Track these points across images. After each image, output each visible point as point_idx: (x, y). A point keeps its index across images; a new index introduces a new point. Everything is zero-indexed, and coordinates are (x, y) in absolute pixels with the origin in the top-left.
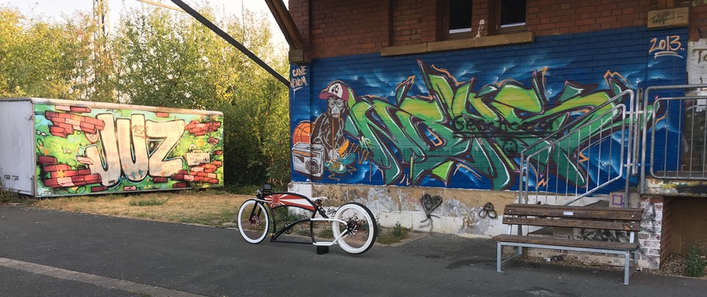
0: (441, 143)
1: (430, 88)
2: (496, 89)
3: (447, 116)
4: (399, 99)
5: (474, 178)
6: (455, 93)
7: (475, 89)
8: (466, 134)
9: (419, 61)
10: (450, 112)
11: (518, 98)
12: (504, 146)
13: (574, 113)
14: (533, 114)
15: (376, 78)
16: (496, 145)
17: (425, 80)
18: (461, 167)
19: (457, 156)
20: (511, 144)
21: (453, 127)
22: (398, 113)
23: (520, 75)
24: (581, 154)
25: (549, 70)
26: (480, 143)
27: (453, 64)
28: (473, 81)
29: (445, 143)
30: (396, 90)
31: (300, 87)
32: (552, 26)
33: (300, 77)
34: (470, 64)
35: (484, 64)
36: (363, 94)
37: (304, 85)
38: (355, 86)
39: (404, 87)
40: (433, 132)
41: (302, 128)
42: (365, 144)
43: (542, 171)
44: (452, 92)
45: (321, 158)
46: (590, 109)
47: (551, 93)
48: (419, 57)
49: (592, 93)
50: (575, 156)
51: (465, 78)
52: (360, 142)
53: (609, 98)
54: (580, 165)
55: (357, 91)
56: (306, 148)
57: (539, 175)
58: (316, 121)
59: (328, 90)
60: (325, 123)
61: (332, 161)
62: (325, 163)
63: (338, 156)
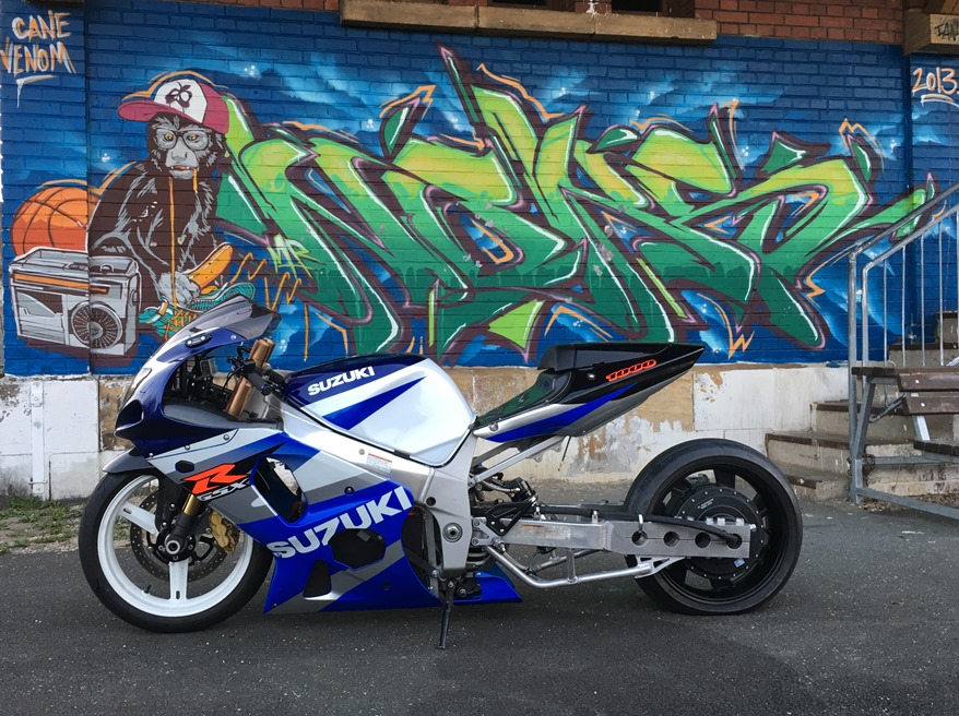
0: (509, 256)
1: (476, 119)
2: (635, 137)
3: (523, 190)
4: (391, 142)
5: (595, 339)
6: (540, 138)
7: (588, 131)
9: (443, 50)
10: (530, 182)
11: (684, 160)
13: (792, 198)
14: (714, 197)
15: (317, 78)
16: (641, 261)
17: (461, 97)
18: (561, 315)
19: (551, 289)
21: (539, 219)
22: (390, 178)
23: (685, 110)
24: (809, 282)
25: (741, 107)
26: (605, 257)
27: (534, 67)
28: (586, 115)
29: (521, 255)
30: (381, 116)
31: (45, 73)
32: (743, 18)
33: (44, 45)
34: (574, 74)
35: (607, 78)
36: (279, 117)
37: (60, 70)
38: (250, 94)
39: (405, 111)
40: (488, 228)
41: (53, 202)
42: (288, 258)
43: (737, 318)
44: (534, 135)
45: (124, 298)
46: (820, 191)
47: (747, 154)
48: (446, 38)
49: (820, 162)
50: (799, 286)
51: (565, 106)
52: (270, 250)
53: (850, 172)
54: (809, 304)
55: (257, 108)
56: (71, 268)
57: (733, 326)
58: (106, 185)
59: (154, 95)
60: (143, 192)
61: (169, 306)
62: (142, 312)
63: (191, 292)
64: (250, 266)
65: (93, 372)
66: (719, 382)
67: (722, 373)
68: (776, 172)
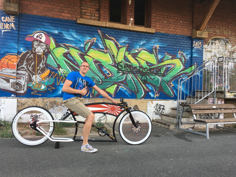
0: (111, 75)
1: (105, 46)
2: (138, 52)
3: (114, 61)
4: (86, 49)
5: (128, 93)
6: (118, 51)
7: (128, 50)
8: (124, 72)
9: (99, 31)
10: (116, 60)
11: (147, 57)
12: (141, 78)
13: (169, 66)
14: (153, 65)
15: (71, 34)
16: (138, 77)
17: (102, 41)
18: (121, 88)
19: (119, 82)
20: (145, 77)
21: (117, 67)
22: (86, 57)
23: (148, 47)
24: (171, 83)
25: (159, 47)
26: (131, 76)
27: (118, 35)
28: (128, 46)
29: (113, 75)
30: (85, 44)
31: (9, 29)
32: (161, 29)
33: (9, 23)
34: (126, 38)
35: (133, 39)
36: (62, 42)
37: (12, 29)
38: (55, 37)
39: (90, 43)
40: (106, 69)
41: (9, 58)
42: (62, 73)
43: (157, 90)
44: (117, 50)
45: (24, 80)
46: (174, 65)
47: (160, 56)
48: (100, 28)
49: (175, 59)
50: (169, 84)
51: (124, 44)
52: (59, 71)
53: (180, 61)
54: (171, 88)
55: (57, 40)
56: (12, 73)
57: (156, 91)
58: (21, 55)
59: (34, 36)
60: (30, 57)
61: (35, 82)
62: (28, 83)
63: (40, 80)
64: (54, 75)
65: (16, 96)
66: (152, 103)
67: (153, 101)
68: (166, 61)
